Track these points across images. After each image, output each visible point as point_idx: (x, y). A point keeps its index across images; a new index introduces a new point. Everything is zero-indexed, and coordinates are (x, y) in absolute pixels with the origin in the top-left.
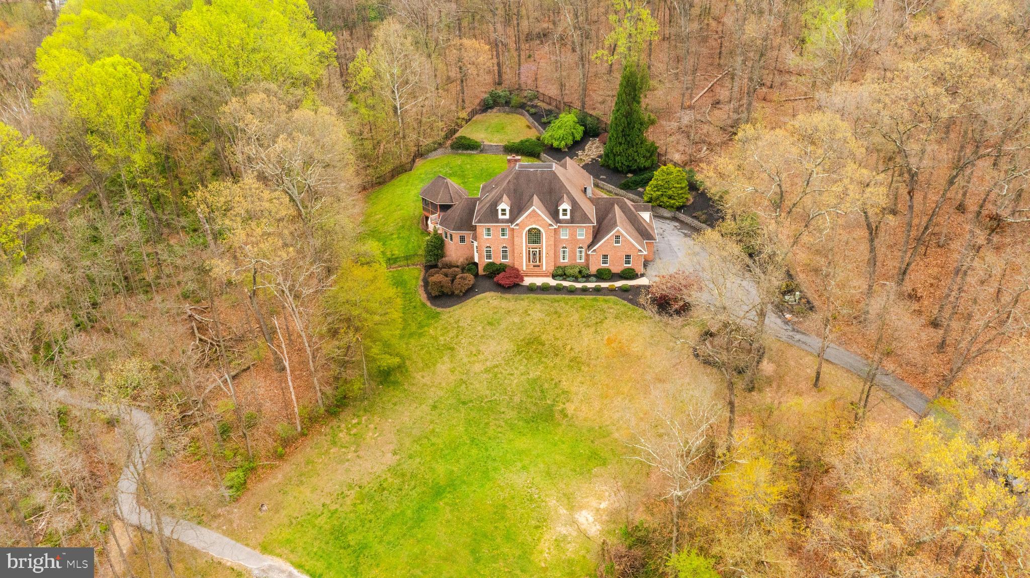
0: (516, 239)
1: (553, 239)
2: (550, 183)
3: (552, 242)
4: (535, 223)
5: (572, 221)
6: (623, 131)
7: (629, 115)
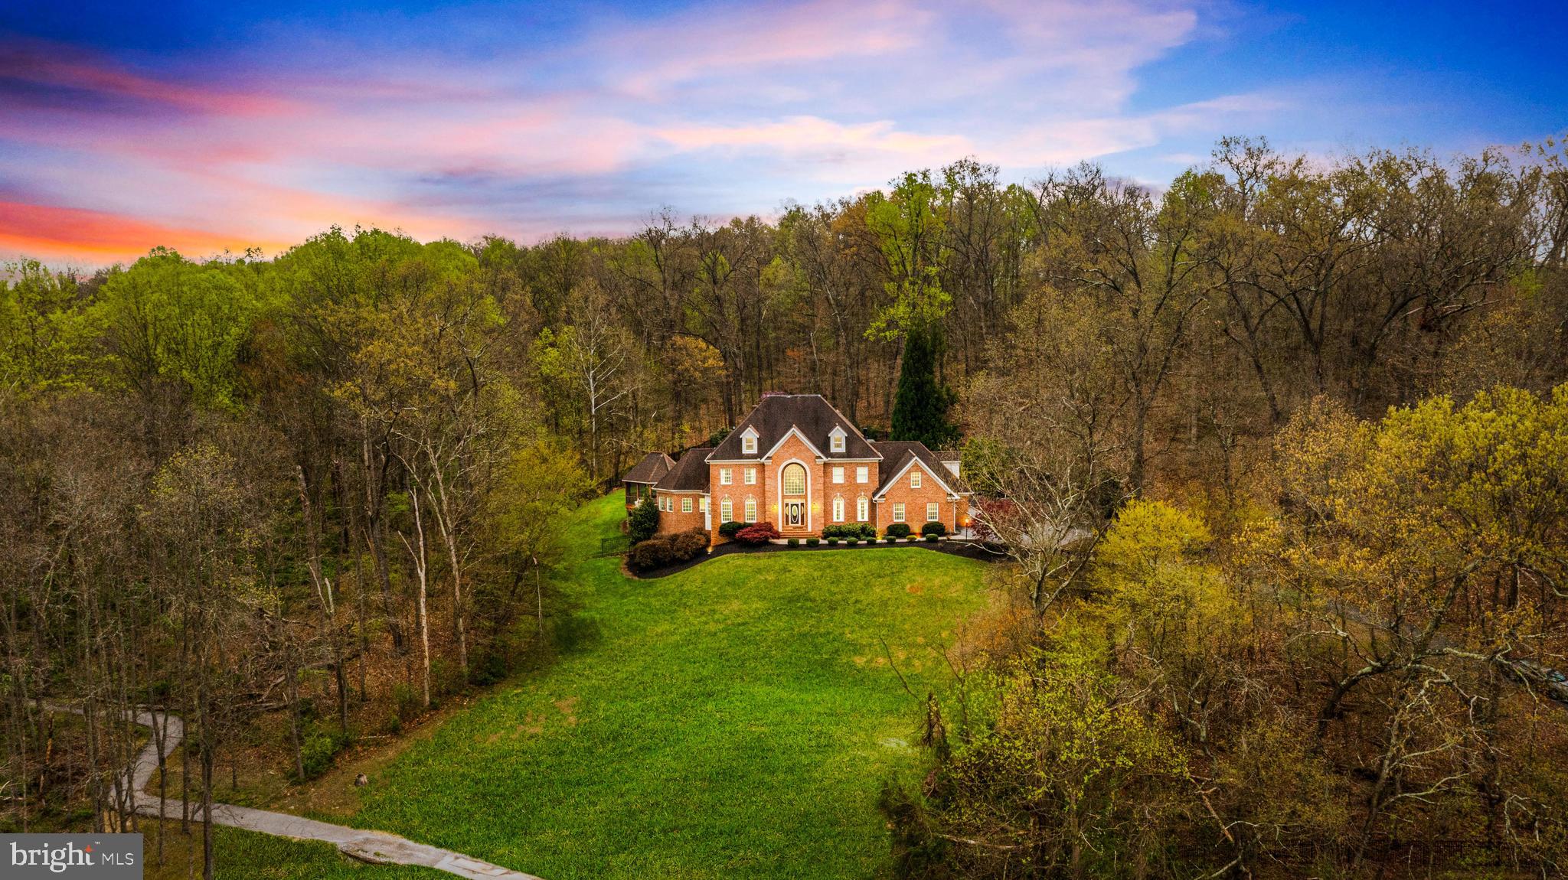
0: (768, 481)
1: (821, 480)
2: (815, 411)
3: (820, 486)
4: (795, 455)
5: (849, 454)
6: (912, 411)
7: (919, 387)
